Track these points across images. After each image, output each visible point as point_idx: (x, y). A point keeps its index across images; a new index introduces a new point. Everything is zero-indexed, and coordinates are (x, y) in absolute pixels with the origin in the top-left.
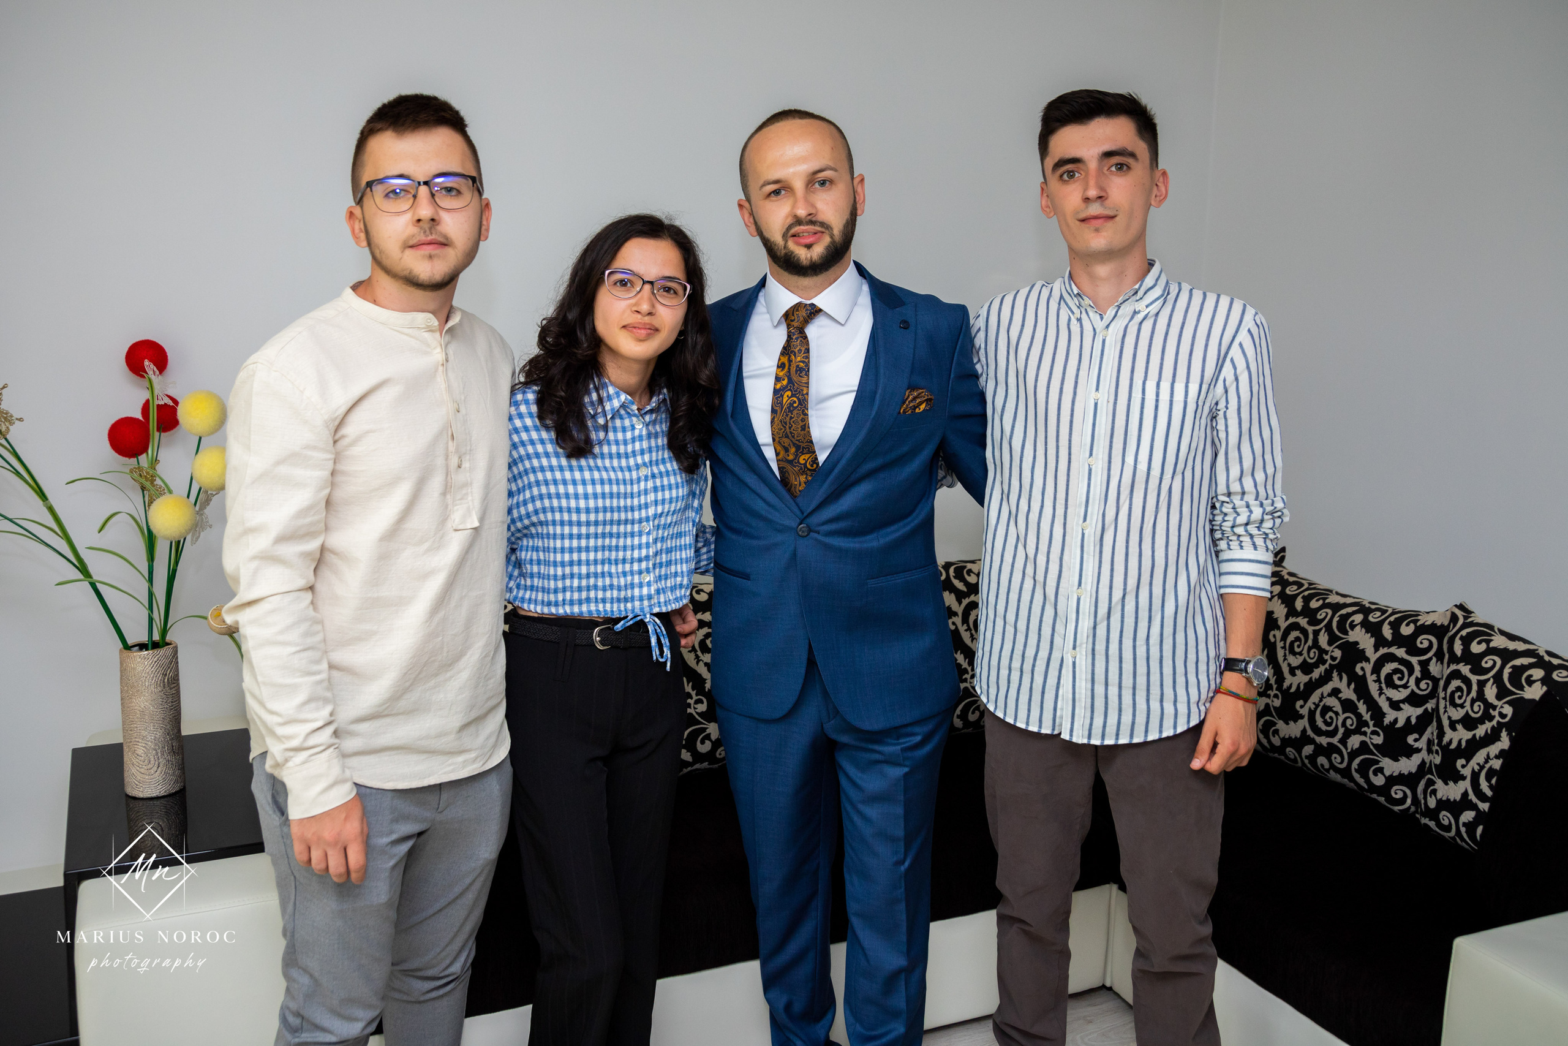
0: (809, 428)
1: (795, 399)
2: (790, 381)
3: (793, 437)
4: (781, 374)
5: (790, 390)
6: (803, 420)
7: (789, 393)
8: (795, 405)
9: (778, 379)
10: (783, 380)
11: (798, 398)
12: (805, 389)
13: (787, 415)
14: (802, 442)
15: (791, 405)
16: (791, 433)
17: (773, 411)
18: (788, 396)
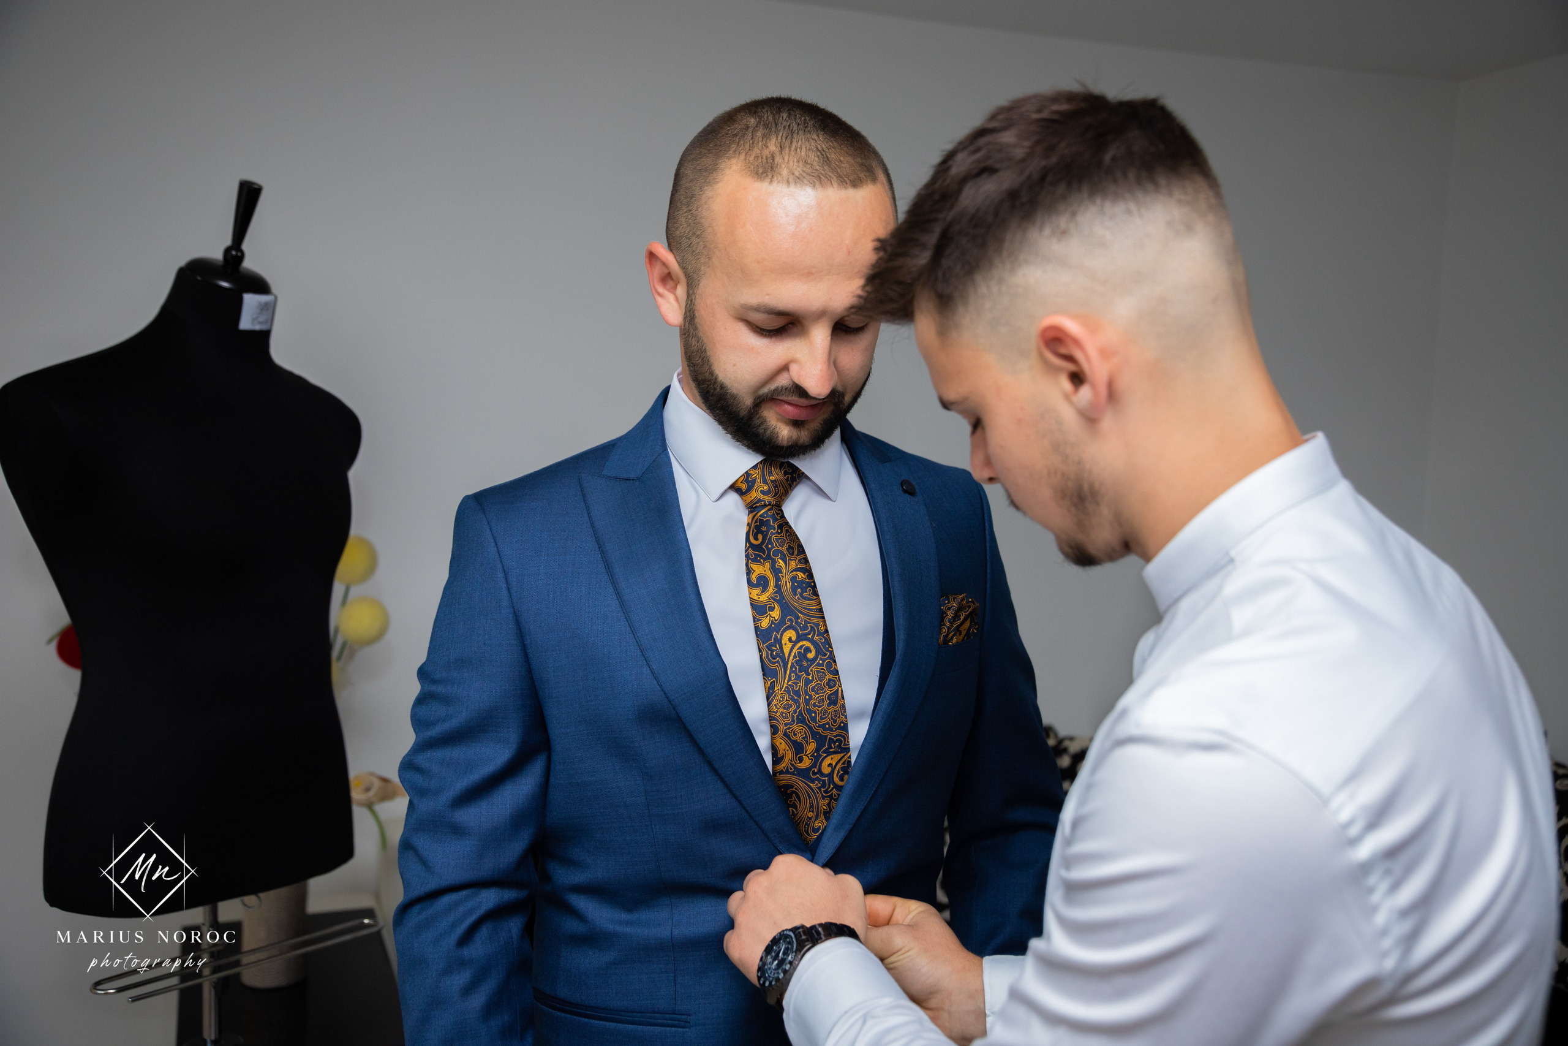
0: (843, 698)
1: (807, 644)
2: (786, 609)
3: (814, 719)
4: (764, 598)
5: (790, 627)
6: (831, 683)
7: (791, 634)
8: (810, 656)
9: (759, 610)
10: (772, 609)
11: (811, 641)
12: (820, 620)
13: (798, 678)
14: (830, 729)
15: (802, 656)
16: (810, 712)
17: (766, 671)
18: (790, 640)
